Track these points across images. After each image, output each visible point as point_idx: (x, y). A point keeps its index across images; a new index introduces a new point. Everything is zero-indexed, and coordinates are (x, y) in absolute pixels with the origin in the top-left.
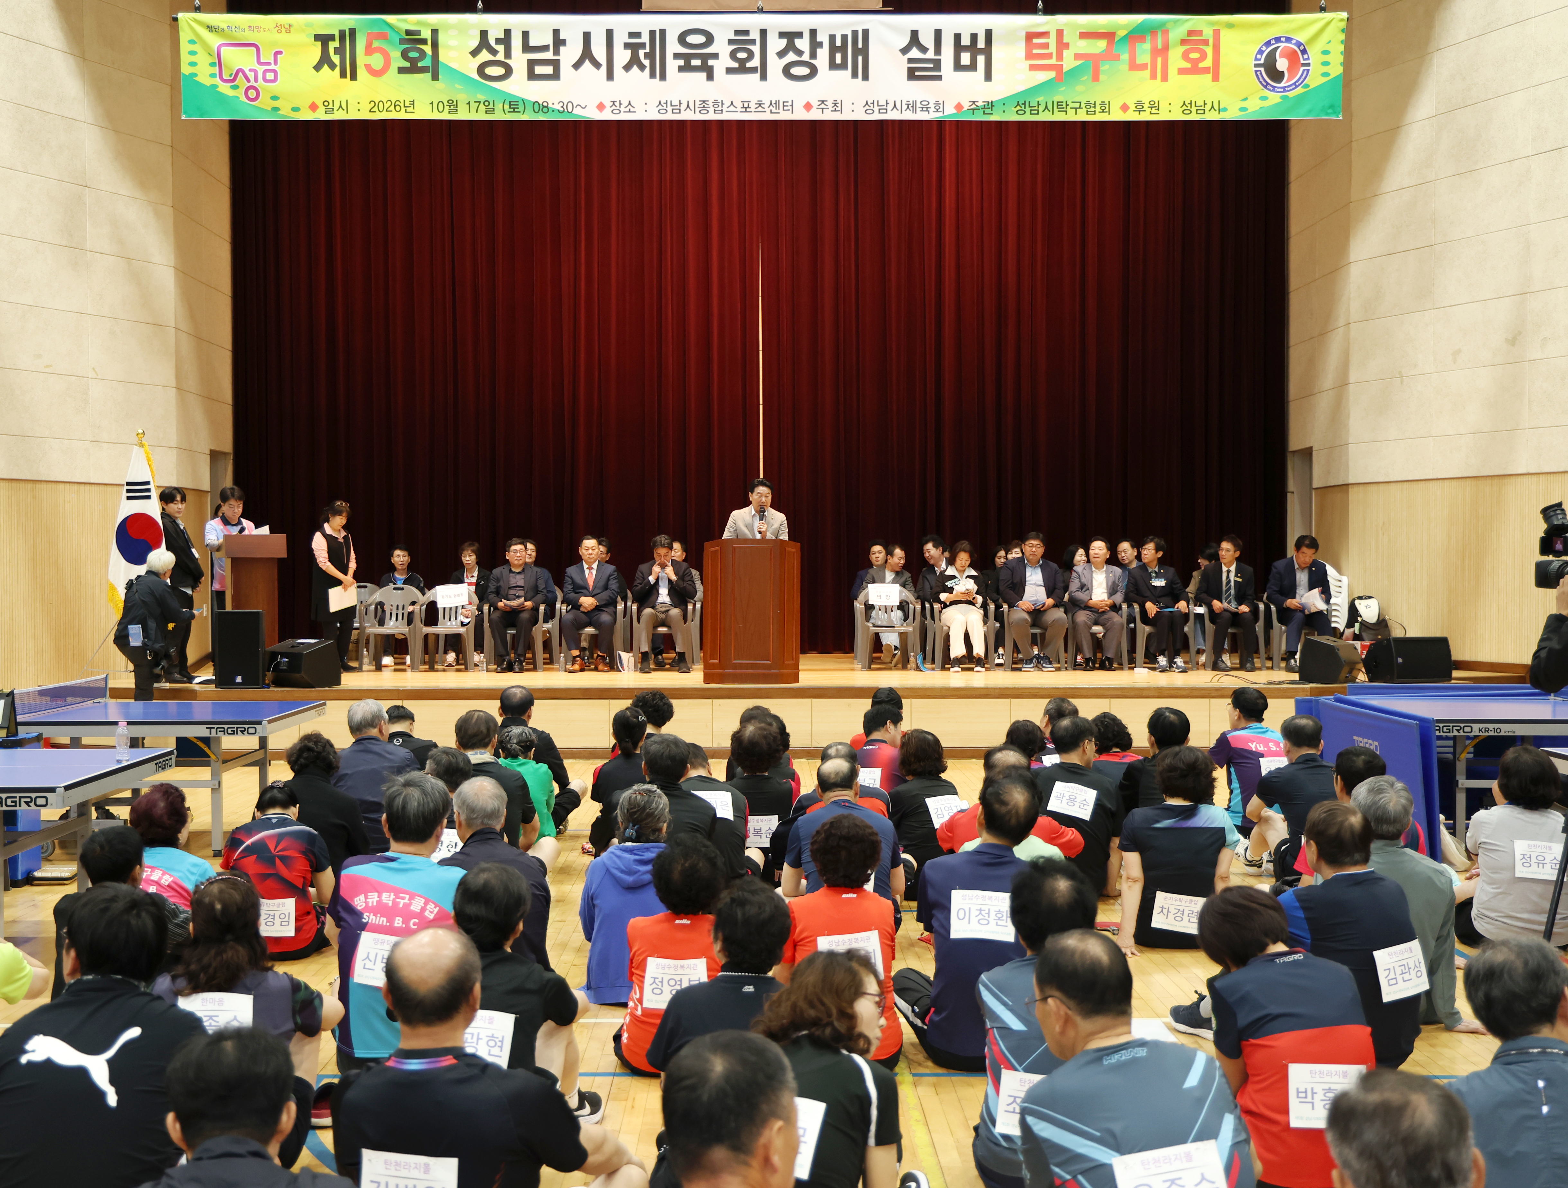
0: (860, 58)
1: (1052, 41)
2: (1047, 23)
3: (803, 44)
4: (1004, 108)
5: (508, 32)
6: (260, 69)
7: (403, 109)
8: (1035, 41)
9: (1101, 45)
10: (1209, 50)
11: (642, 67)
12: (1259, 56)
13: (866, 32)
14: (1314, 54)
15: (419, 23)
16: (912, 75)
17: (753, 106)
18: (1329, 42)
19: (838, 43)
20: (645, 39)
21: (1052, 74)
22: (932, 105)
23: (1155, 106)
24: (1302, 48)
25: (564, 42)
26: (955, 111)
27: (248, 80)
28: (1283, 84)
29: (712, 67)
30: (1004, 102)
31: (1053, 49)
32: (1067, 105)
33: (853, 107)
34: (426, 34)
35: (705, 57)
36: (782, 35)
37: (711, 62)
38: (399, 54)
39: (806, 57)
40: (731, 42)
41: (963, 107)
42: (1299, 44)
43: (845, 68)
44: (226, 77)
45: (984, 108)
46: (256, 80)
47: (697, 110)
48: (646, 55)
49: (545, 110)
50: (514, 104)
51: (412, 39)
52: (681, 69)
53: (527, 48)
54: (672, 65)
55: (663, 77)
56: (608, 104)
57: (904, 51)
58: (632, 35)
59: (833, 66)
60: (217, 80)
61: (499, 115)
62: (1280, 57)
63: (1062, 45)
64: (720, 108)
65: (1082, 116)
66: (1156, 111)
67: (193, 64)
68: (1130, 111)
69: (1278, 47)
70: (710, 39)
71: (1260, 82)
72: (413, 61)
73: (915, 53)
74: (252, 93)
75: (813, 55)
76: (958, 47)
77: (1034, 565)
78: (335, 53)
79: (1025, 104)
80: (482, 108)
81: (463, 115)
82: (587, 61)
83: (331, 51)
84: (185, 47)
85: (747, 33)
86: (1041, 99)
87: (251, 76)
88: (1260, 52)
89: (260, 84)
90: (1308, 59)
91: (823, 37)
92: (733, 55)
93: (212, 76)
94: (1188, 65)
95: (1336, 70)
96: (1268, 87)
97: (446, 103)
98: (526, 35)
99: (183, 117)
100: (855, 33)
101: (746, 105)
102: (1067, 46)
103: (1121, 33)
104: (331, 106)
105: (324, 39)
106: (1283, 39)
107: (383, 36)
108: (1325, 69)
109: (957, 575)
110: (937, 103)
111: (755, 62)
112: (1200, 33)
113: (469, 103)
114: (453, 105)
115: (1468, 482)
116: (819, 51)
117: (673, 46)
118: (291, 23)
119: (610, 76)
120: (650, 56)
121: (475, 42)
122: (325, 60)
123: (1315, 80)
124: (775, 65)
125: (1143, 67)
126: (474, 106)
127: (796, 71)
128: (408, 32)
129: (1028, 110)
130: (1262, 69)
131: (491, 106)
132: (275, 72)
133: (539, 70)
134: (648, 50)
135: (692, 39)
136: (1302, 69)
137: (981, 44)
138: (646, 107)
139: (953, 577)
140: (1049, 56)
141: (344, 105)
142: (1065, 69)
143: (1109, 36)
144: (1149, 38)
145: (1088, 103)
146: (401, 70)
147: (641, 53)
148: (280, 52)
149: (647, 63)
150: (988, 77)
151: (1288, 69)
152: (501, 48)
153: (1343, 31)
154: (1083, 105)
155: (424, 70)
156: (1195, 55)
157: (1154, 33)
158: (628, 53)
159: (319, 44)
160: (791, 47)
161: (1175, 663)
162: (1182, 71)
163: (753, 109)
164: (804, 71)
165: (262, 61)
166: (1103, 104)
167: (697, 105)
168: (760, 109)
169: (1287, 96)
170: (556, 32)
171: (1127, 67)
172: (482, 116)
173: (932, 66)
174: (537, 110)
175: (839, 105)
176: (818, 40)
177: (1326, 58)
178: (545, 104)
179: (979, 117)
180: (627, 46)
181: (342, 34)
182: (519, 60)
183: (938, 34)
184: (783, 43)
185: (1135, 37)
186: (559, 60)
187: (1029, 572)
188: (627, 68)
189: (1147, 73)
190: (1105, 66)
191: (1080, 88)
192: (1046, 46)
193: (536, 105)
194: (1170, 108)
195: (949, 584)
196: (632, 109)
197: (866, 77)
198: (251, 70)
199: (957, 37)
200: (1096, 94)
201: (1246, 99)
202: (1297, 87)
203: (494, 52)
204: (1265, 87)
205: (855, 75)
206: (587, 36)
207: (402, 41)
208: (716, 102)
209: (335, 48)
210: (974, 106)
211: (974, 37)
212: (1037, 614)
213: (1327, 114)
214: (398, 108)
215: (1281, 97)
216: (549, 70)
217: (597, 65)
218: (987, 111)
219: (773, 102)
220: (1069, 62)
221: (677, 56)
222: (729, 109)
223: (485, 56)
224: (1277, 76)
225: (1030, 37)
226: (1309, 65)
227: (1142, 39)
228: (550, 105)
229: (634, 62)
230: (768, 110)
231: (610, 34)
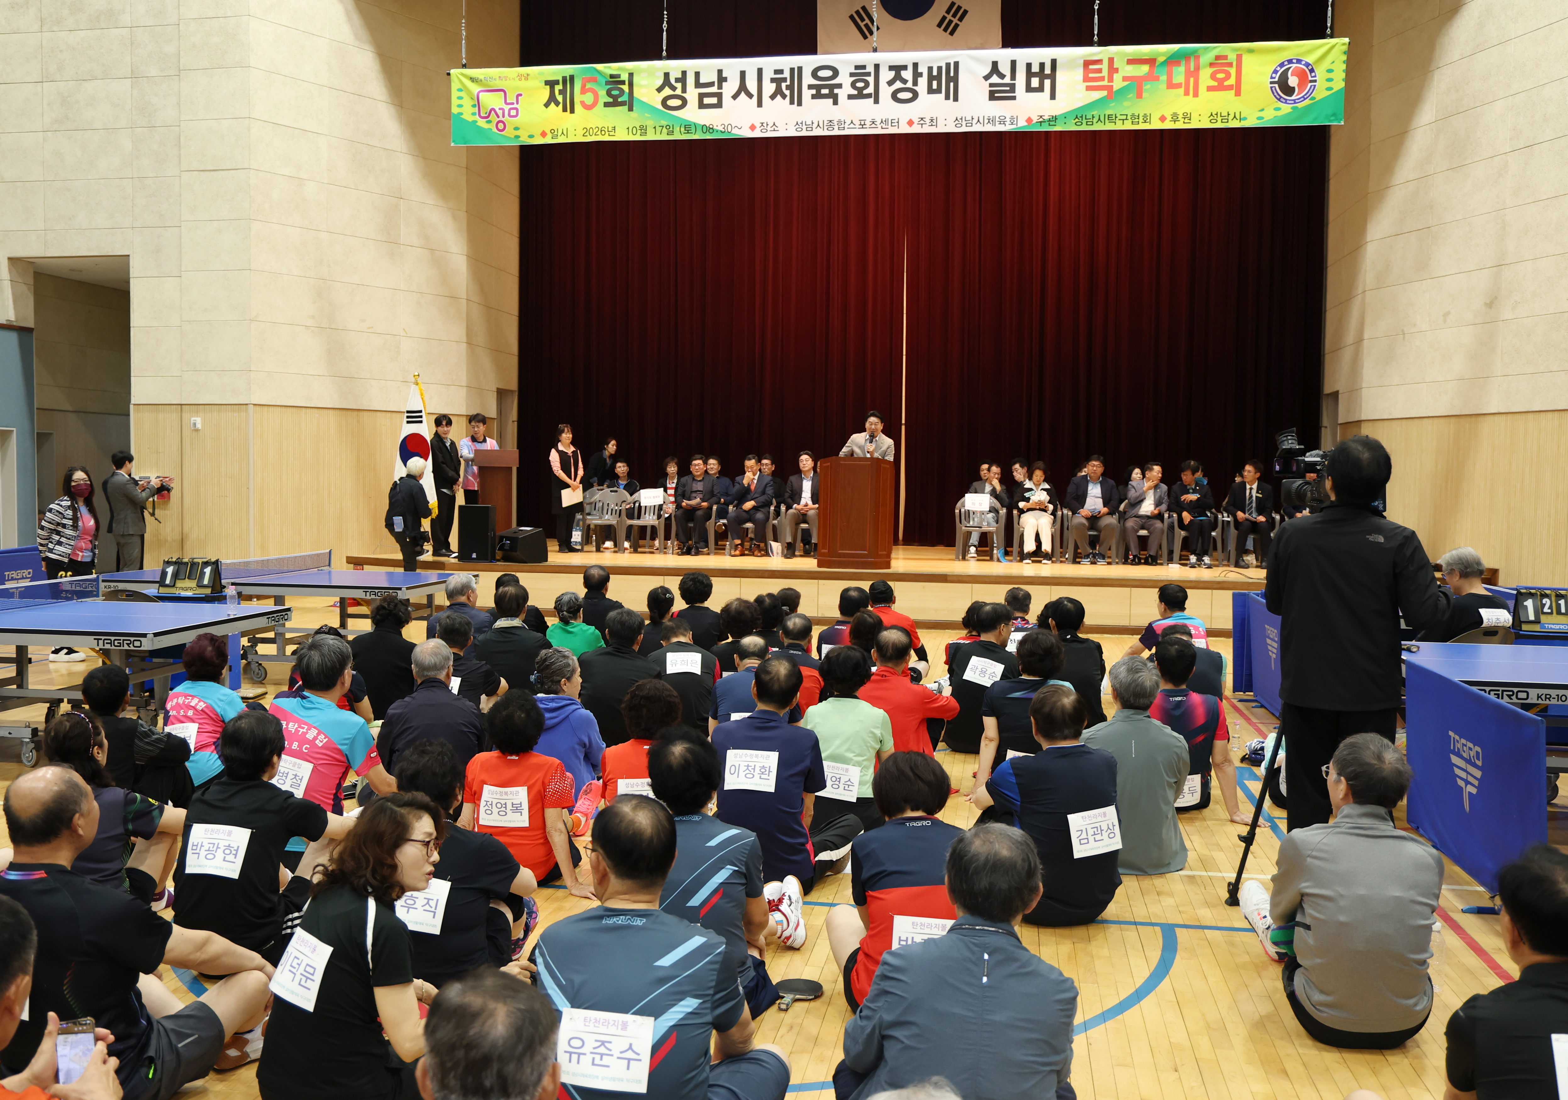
0: (952, 84)
1: (1105, 67)
2: (1100, 53)
3: (907, 75)
4: (1065, 120)
5: (684, 73)
6: (507, 108)
7: (607, 133)
8: (1091, 67)
9: (1145, 69)
10: (1233, 71)
11: (784, 96)
12: (1274, 75)
13: (956, 64)
14: (1320, 73)
15: (620, 69)
16: (992, 96)
17: (868, 123)
18: (1333, 62)
19: (935, 73)
20: (787, 74)
21: (1104, 93)
22: (1008, 119)
23: (1187, 117)
24: (1310, 67)
25: (725, 79)
26: (1026, 124)
27: (498, 117)
28: (1293, 98)
29: (837, 94)
30: (1065, 116)
31: (1105, 73)
32: (1116, 117)
33: (945, 122)
34: (625, 77)
35: (832, 87)
36: (891, 68)
37: (836, 91)
38: (605, 92)
39: (909, 85)
40: (852, 75)
41: (1032, 121)
42: (1307, 65)
43: (940, 92)
44: (483, 115)
45: (1049, 120)
46: (503, 116)
47: (826, 128)
48: (787, 87)
49: (711, 131)
50: (688, 127)
51: (614, 81)
52: (814, 97)
53: (698, 85)
54: (807, 94)
55: (800, 104)
56: (758, 125)
57: (987, 78)
58: (777, 72)
59: (931, 91)
60: (477, 117)
61: (677, 136)
62: (1292, 75)
63: (1113, 70)
64: (843, 126)
65: (1128, 126)
66: (1189, 121)
67: (460, 106)
68: (1167, 122)
69: (1290, 67)
70: (836, 73)
71: (1275, 96)
72: (615, 98)
73: (995, 79)
74: (501, 126)
75: (915, 83)
76: (1030, 74)
77: (1095, 482)
78: (560, 94)
79: (1082, 117)
80: (665, 130)
81: (651, 136)
82: (743, 93)
83: (557, 92)
84: (455, 94)
85: (864, 67)
86: (1095, 113)
87: (500, 113)
88: (1275, 72)
89: (507, 119)
90: (1315, 76)
91: (923, 69)
92: (853, 85)
93: (474, 114)
94: (1215, 84)
95: (1339, 84)
96: (1282, 100)
97: (638, 128)
98: (697, 74)
99: (452, 144)
100: (948, 65)
101: (863, 123)
102: (1117, 70)
103: (1161, 59)
104: (556, 133)
105: (551, 84)
106: (1294, 61)
107: (594, 80)
108: (1329, 84)
109: (1034, 487)
110: (1012, 118)
111: (870, 90)
112: (1225, 57)
113: (655, 128)
114: (643, 129)
115: (1453, 420)
116: (919, 79)
117: (808, 80)
118: (529, 73)
119: (760, 104)
120: (790, 87)
121: (660, 82)
122: (552, 99)
123: (1320, 93)
124: (885, 91)
125: (1179, 86)
126: (659, 129)
127: (902, 96)
128: (612, 76)
129: (1084, 121)
130: (1277, 86)
131: (671, 129)
132: (517, 109)
133: (707, 101)
134: (788, 83)
135: (822, 73)
136: (1310, 84)
137: (1048, 71)
138: (786, 127)
139: (1031, 490)
140: (1102, 79)
141: (565, 132)
142: (1115, 89)
143: (1151, 62)
144: (1183, 62)
145: (1133, 115)
146: (606, 105)
147: (784, 85)
148: (521, 95)
149: (787, 93)
150: (1053, 96)
151: (1298, 85)
152: (679, 86)
153: (1345, 53)
154: (1129, 117)
155: (622, 104)
156: (1221, 76)
157: (1187, 58)
158: (774, 85)
159: (548, 87)
160: (898, 77)
161: (1203, 561)
162: (1210, 89)
163: (868, 126)
164: (908, 95)
165: (508, 101)
166: (1145, 116)
167: (825, 124)
168: (873, 126)
169: (1297, 107)
170: (720, 72)
171: (1165, 86)
172: (664, 137)
173: (1008, 88)
174: (705, 131)
175: (935, 121)
176: (920, 71)
177: (1330, 75)
178: (711, 126)
179: (1046, 128)
180: (773, 80)
181: (564, 79)
182: (692, 94)
183: (1013, 63)
184: (892, 74)
185: (1172, 61)
186: (721, 93)
187: (1091, 486)
188: (773, 97)
189: (1181, 91)
190: (1147, 86)
191: (1126, 104)
192: (1100, 71)
193: (704, 127)
194: (1200, 118)
195: (1027, 495)
196: (776, 129)
197: (956, 99)
198: (500, 109)
199: (1029, 66)
200: (1140, 108)
201: (1262, 110)
202: (1305, 99)
203: (674, 88)
204: (1279, 100)
205: (947, 97)
206: (743, 74)
207: (607, 83)
208: (839, 122)
209: (560, 90)
210: (1041, 120)
211: (1042, 65)
212: (1094, 520)
213: (1330, 121)
214: (603, 133)
215: (1292, 108)
216: (714, 100)
217: (750, 96)
218: (1051, 123)
219: (884, 120)
220: (1118, 83)
221: (810, 87)
222: (850, 126)
223: (667, 91)
224: (1289, 91)
225: (1087, 63)
226: (1315, 81)
227: (1178, 63)
228: (715, 127)
229: (778, 92)
230: (879, 126)
231: (760, 71)
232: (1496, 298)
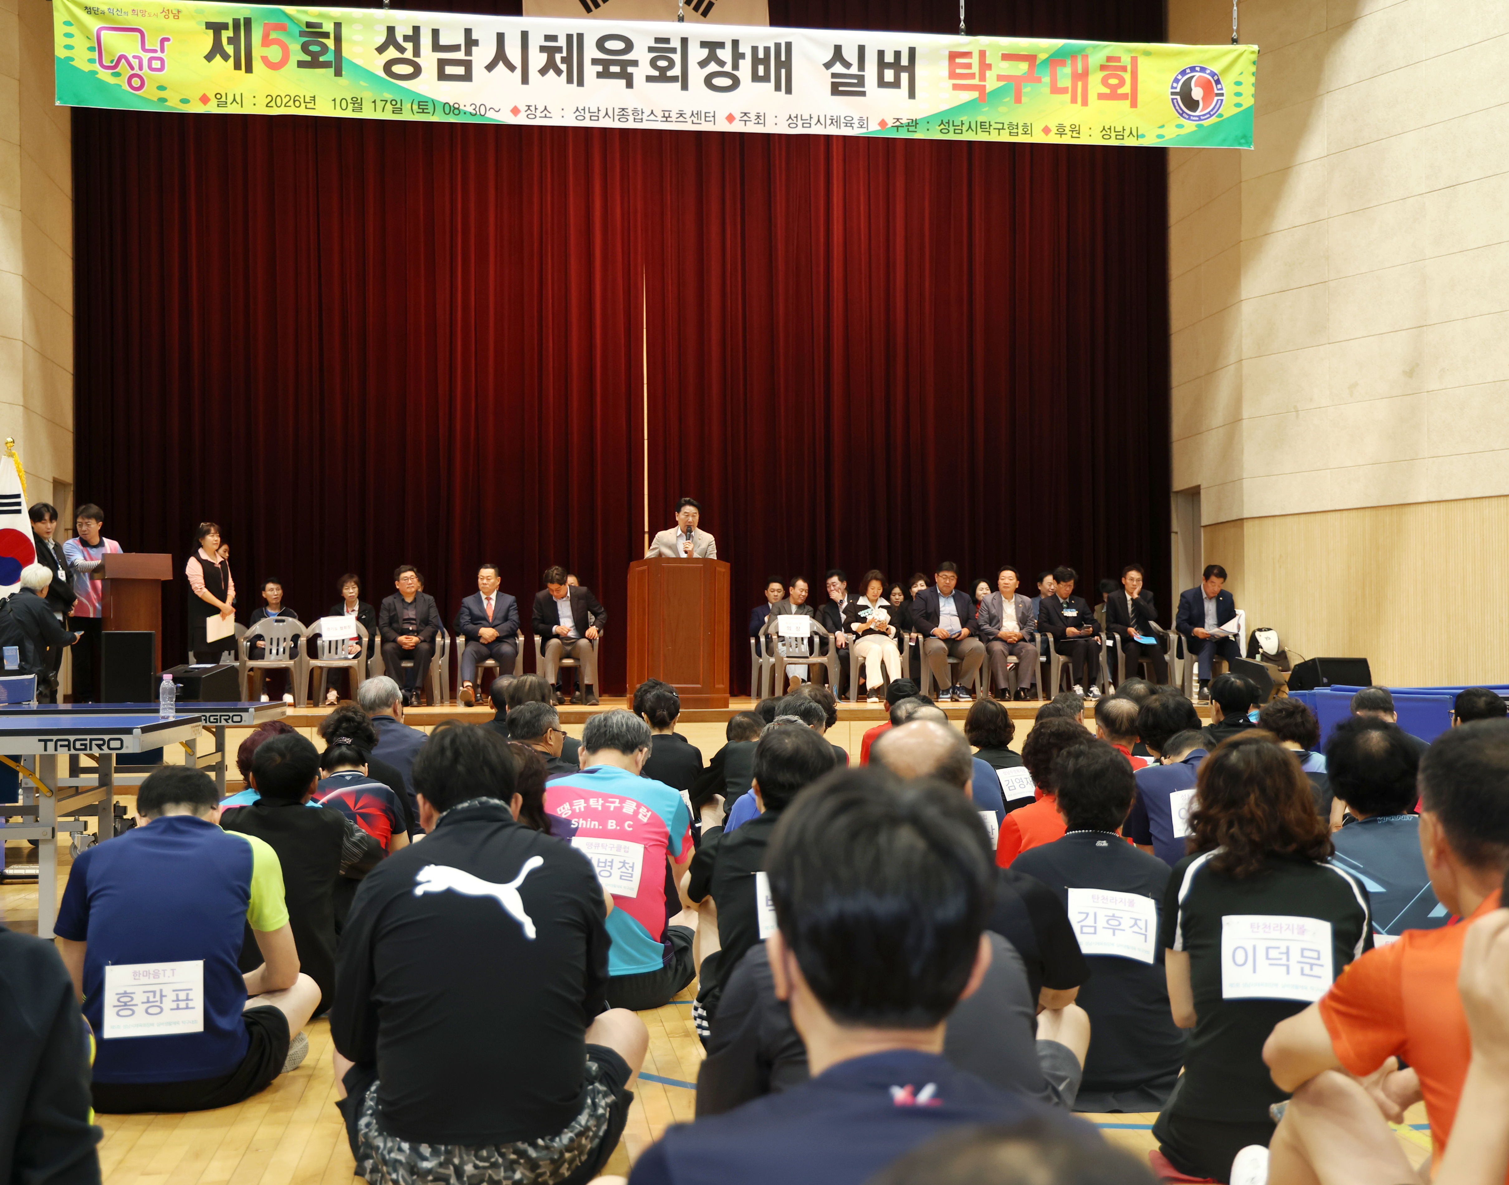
0: (783, 71)
1: (975, 61)
2: (969, 43)
3: (725, 54)
4: (928, 126)
5: (416, 29)
6: (146, 56)
7: (303, 105)
8: (958, 60)
9: (1022, 67)
10: (1127, 76)
11: (559, 72)
12: (1175, 85)
13: (789, 45)
14: (1227, 85)
15: (320, 15)
16: (836, 90)
17: (674, 115)
18: (1242, 73)
19: (761, 55)
20: (562, 42)
21: (975, 94)
22: (856, 121)
23: (1075, 130)
24: (1216, 78)
25: (476, 43)
26: (879, 128)
27: (132, 68)
28: (1198, 113)
29: (631, 74)
30: (928, 120)
31: (975, 69)
32: (990, 125)
33: (776, 120)
34: (328, 27)
35: (624, 64)
36: (703, 44)
37: (630, 69)
38: (299, 47)
39: (728, 68)
40: (651, 49)
41: (887, 124)
42: (1213, 74)
43: (769, 81)
44: (106, 63)
45: (908, 126)
46: (141, 68)
47: (617, 118)
48: (563, 60)
49: (456, 112)
50: (423, 105)
51: (313, 31)
52: (599, 75)
53: (437, 47)
54: (590, 71)
55: (581, 83)
56: (523, 108)
57: (828, 65)
58: (548, 38)
59: (756, 78)
60: (97, 67)
61: (407, 116)
62: (1196, 86)
63: (985, 66)
64: (640, 117)
65: (1005, 137)
66: (1077, 135)
67: (69, 47)
68: (1052, 134)
69: (1194, 76)
70: (629, 46)
71: (1177, 110)
72: (315, 55)
73: (838, 68)
74: (136, 82)
75: (735, 67)
76: (882, 64)
77: (946, 595)
78: (229, 43)
79: (948, 123)
80: (389, 107)
81: (368, 113)
82: (501, 63)
83: (224, 41)
84: (59, 29)
85: (667, 41)
86: (964, 118)
87: (135, 63)
88: (1176, 80)
89: (146, 72)
90: (1222, 89)
91: (745, 48)
92: (653, 63)
93: (91, 61)
94: (1107, 91)
95: (1248, 101)
96: (1184, 115)
97: (349, 101)
98: (435, 33)
99: (57, 103)
100: (778, 46)
101: (667, 114)
102: (989, 67)
103: (1042, 57)
104: (223, 99)
105: (217, 28)
106: (1198, 69)
107: (282, 28)
108: (1238, 100)
109: (869, 604)
110: (861, 119)
111: (676, 71)
112: (1118, 59)
113: (374, 102)
114: (358, 104)
115: (1368, 512)
116: (741, 62)
117: (591, 52)
118: (180, 8)
119: (525, 80)
120: (567, 60)
121: (381, 39)
122: (217, 49)
123: (1228, 110)
124: (697, 75)
125: (1064, 91)
126: (380, 104)
127: (718, 81)
128: (309, 25)
129: (952, 129)
130: (1178, 97)
131: (399, 106)
132: (162, 60)
133: (449, 70)
134: (564, 54)
135: (610, 45)
136: (1216, 98)
137: (904, 62)
138: (563, 113)
140: (972, 76)
141: (238, 99)
142: (988, 90)
143: (1031, 59)
144: (1069, 62)
145: (1011, 124)
146: (301, 64)
147: (558, 57)
148: (168, 40)
149: (563, 67)
150: (912, 94)
151: (1203, 98)
152: (409, 46)
153: (1254, 63)
154: (1006, 127)
155: (326, 65)
156: (1113, 81)
157: (1074, 58)
158: (544, 56)
159: (211, 32)
160: (712, 57)
161: (1091, 692)
162: (1101, 96)
163: (674, 119)
164: (726, 82)
165: (147, 47)
166: (1025, 125)
167: (616, 113)
168: (681, 119)
169: (1202, 125)
170: (468, 32)
171: (1048, 90)
172: (388, 115)
173: (856, 81)
174: (447, 112)
175: (762, 118)
176: (741, 50)
177: (1239, 89)
178: (457, 106)
179: (903, 134)
180: (543, 49)
181: (236, 23)
182: (429, 59)
183: (862, 49)
184: (705, 53)
185: (1055, 61)
186: (471, 61)
187: (942, 602)
188: (543, 71)
189: (1068, 97)
190: (1027, 88)
191: (1002, 109)
192: (969, 66)
193: (447, 106)
194: (1090, 132)
195: (862, 614)
196: (548, 115)
197: (789, 91)
198: (134, 57)
199: (881, 54)
200: (1019, 115)
201: (1162, 126)
202: (1211, 116)
203: (402, 50)
204: (1181, 115)
205: (778, 88)
206: (501, 37)
207: (302, 34)
208: (635, 111)
209: (229, 38)
210: (898, 124)
211: (898, 54)
212: (952, 642)
213: (1240, 144)
214: (297, 104)
215: (1197, 126)
216: (460, 70)
217: (511, 68)
218: (911, 129)
219: (695, 112)
220: (991, 83)
221: (595, 62)
222: (649, 118)
223: (392, 53)
224: (1192, 104)
225: (953, 56)
226: (1222, 95)
227: (1063, 63)
228: (462, 107)
229: (550, 66)
230: (689, 120)
231: (525, 35)
232: (1417, 365)
